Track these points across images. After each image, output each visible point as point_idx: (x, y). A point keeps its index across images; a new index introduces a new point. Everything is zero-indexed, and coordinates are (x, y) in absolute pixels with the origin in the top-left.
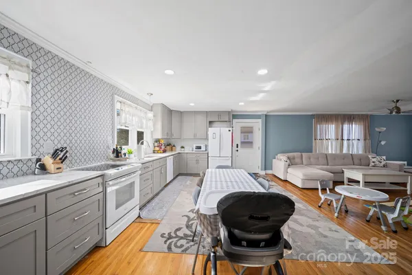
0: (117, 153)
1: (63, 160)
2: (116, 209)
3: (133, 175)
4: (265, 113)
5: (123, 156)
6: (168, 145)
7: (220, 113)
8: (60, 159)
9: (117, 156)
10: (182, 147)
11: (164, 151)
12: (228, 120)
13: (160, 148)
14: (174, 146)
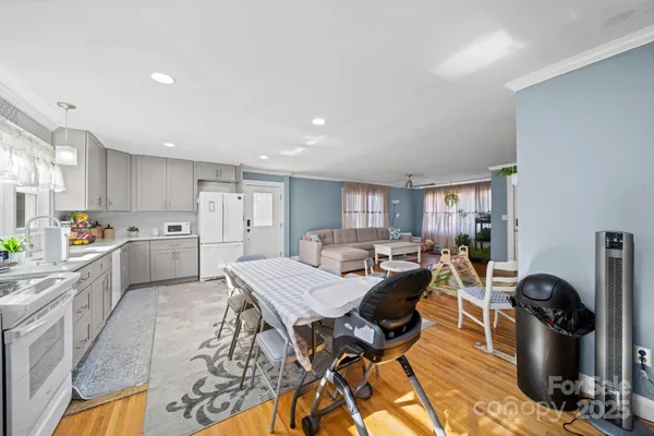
4: (290, 175)
6: (94, 227)
7: (219, 168)
10: (133, 229)
11: (92, 241)
12: (233, 179)
13: (80, 233)
14: (109, 227)
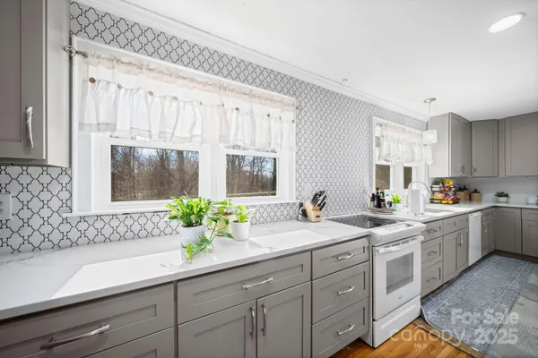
0: (378, 201)
1: (321, 207)
2: (388, 293)
3: (411, 243)
5: (388, 206)
6: (460, 190)
8: (319, 205)
9: (379, 206)
10: (501, 195)
11: (456, 202)
13: (447, 195)
14: (476, 191)
